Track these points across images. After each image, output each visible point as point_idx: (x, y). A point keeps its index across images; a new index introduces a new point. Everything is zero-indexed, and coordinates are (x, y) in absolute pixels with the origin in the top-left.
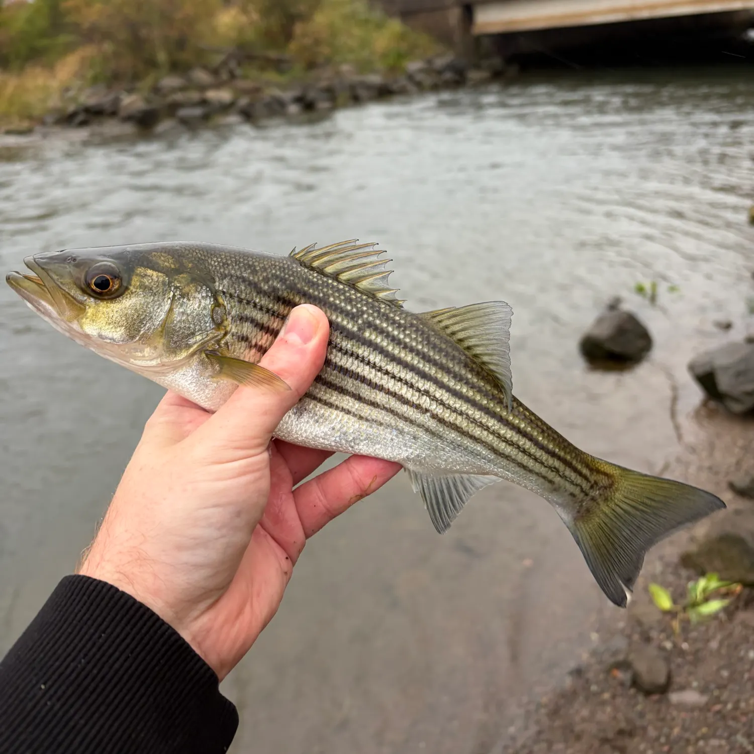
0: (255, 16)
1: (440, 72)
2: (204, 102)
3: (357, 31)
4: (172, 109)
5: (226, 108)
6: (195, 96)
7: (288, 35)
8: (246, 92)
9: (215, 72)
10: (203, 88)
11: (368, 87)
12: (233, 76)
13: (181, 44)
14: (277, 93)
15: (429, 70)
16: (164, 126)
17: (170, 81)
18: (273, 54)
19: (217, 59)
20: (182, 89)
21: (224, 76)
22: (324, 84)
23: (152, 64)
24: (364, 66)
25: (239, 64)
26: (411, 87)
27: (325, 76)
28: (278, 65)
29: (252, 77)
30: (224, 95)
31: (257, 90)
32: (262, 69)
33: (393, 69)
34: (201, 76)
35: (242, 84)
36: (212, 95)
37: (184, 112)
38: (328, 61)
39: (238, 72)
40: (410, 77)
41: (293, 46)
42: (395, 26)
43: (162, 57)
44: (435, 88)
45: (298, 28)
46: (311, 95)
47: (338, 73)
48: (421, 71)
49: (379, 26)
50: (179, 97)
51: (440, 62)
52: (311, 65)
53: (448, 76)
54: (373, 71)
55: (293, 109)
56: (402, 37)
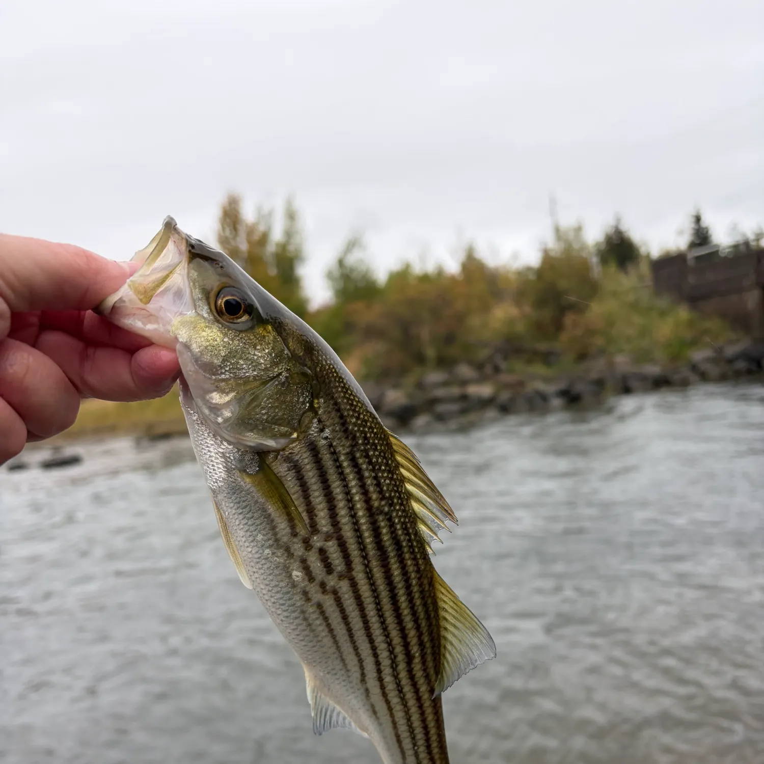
0: (528, 309)
1: (730, 361)
2: (464, 397)
3: (638, 320)
4: (430, 404)
5: (485, 403)
6: (455, 391)
7: (558, 326)
8: (507, 386)
9: (479, 366)
10: (464, 383)
11: (643, 378)
12: (497, 370)
13: (449, 339)
14: (541, 386)
15: (718, 358)
16: (421, 421)
17: (434, 376)
18: (542, 346)
19: (483, 354)
20: (446, 384)
21: (488, 369)
22: (594, 375)
23: (420, 359)
24: (643, 356)
25: (506, 358)
26: (693, 377)
27: (597, 368)
28: (547, 358)
29: (517, 370)
30: (485, 390)
31: (521, 384)
32: (529, 362)
33: (675, 358)
34: (465, 371)
35: (505, 378)
36: (474, 390)
37: (441, 408)
38: (602, 352)
39: (503, 365)
40: (694, 368)
41: (564, 337)
42: (683, 313)
43: (430, 352)
44: (722, 378)
45: (569, 319)
46: (579, 387)
47: (611, 365)
48: (709, 360)
49: (663, 314)
50: (440, 393)
51: (731, 351)
52: (582, 356)
53: (741, 365)
54: (652, 361)
55: (557, 402)
56: (690, 324)
